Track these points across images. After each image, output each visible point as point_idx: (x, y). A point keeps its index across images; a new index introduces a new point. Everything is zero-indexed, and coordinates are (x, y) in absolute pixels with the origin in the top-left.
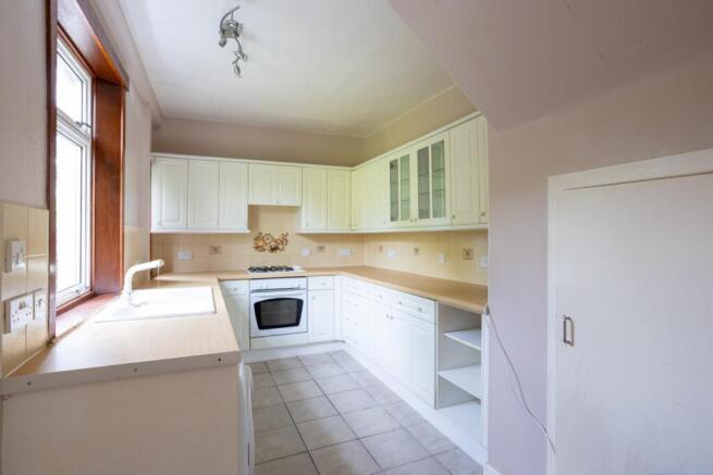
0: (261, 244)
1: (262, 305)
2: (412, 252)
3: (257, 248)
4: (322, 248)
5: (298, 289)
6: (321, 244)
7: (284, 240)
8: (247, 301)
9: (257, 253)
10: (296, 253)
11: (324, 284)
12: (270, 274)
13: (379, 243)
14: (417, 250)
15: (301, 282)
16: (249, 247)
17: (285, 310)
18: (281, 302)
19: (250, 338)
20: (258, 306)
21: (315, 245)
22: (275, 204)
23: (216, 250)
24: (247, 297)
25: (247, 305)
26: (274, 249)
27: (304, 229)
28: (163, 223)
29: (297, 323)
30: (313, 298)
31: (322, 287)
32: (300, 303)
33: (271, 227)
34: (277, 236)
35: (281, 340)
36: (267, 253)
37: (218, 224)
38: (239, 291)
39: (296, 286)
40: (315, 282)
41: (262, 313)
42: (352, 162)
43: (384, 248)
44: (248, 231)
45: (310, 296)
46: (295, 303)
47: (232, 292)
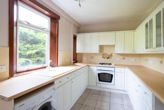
0: (104, 56)
1: (100, 74)
2: (159, 63)
3: (103, 57)
4: (124, 58)
5: (111, 71)
6: (124, 57)
7: (111, 55)
8: (96, 72)
9: (103, 59)
10: (115, 60)
11: (121, 70)
12: (104, 65)
13: (146, 58)
14: (161, 62)
15: (113, 69)
16: (101, 57)
17: (107, 77)
18: (106, 74)
19: (97, 83)
20: (99, 74)
21: (121, 57)
22: (106, 44)
23: (92, 57)
24: (96, 71)
25: (96, 74)
26: (108, 58)
27: (116, 52)
28: (79, 50)
29: (111, 82)
30: (117, 75)
31: (120, 71)
32: (112, 76)
33: (107, 51)
34: (109, 54)
35: (105, 86)
36: (106, 59)
37: (91, 50)
38: (94, 69)
39: (111, 70)
40: (118, 69)
41: (100, 77)
42: (133, 28)
43: (148, 60)
44: (99, 53)
45: (115, 74)
46: (111, 75)
47: (92, 69)
